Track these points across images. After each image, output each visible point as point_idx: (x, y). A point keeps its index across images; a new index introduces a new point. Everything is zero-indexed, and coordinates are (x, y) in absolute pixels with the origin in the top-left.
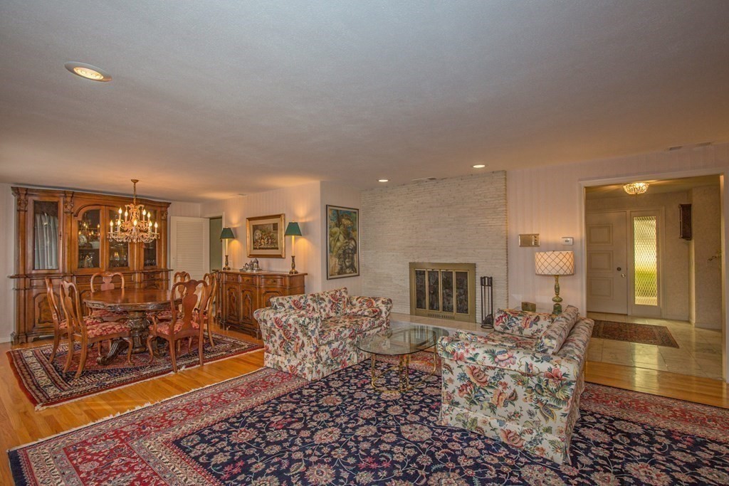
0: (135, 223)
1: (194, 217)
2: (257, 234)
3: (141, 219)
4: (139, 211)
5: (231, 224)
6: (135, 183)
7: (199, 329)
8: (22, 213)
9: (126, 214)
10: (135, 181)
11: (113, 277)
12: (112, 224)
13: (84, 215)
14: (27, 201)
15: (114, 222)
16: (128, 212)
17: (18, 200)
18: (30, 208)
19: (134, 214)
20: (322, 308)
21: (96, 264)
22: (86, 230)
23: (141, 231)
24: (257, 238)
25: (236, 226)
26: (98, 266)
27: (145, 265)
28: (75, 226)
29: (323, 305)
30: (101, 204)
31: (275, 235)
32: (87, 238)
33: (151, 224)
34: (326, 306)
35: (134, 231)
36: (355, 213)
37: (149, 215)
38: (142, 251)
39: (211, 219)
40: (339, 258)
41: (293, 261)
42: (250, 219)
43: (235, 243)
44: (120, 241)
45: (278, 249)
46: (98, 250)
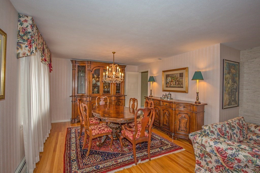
0: (114, 73)
1: (135, 72)
2: (169, 79)
3: (116, 71)
4: (115, 67)
5: (153, 74)
6: (114, 54)
7: (149, 137)
8: (74, 70)
9: (110, 69)
10: (114, 53)
11: (104, 98)
12: (104, 74)
13: (94, 71)
14: (75, 66)
15: (105, 73)
16: (111, 68)
17: (73, 65)
18: (77, 69)
19: (114, 69)
20: (234, 133)
21: (98, 92)
22: (96, 78)
23: (116, 77)
24: (168, 81)
25: (155, 75)
26: (99, 93)
27: (116, 93)
28: (91, 76)
29: (235, 131)
30: (100, 66)
31: (181, 80)
32: (96, 81)
33: (121, 74)
34: (237, 132)
35: (114, 77)
36: (237, 65)
37: (120, 70)
38: (115, 86)
39: (142, 73)
40: (229, 95)
41: (198, 95)
42: (164, 72)
43: (155, 84)
44: (108, 82)
45: (182, 87)
46: (99, 86)
